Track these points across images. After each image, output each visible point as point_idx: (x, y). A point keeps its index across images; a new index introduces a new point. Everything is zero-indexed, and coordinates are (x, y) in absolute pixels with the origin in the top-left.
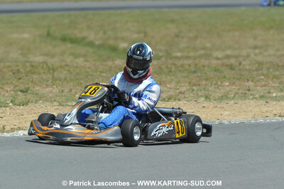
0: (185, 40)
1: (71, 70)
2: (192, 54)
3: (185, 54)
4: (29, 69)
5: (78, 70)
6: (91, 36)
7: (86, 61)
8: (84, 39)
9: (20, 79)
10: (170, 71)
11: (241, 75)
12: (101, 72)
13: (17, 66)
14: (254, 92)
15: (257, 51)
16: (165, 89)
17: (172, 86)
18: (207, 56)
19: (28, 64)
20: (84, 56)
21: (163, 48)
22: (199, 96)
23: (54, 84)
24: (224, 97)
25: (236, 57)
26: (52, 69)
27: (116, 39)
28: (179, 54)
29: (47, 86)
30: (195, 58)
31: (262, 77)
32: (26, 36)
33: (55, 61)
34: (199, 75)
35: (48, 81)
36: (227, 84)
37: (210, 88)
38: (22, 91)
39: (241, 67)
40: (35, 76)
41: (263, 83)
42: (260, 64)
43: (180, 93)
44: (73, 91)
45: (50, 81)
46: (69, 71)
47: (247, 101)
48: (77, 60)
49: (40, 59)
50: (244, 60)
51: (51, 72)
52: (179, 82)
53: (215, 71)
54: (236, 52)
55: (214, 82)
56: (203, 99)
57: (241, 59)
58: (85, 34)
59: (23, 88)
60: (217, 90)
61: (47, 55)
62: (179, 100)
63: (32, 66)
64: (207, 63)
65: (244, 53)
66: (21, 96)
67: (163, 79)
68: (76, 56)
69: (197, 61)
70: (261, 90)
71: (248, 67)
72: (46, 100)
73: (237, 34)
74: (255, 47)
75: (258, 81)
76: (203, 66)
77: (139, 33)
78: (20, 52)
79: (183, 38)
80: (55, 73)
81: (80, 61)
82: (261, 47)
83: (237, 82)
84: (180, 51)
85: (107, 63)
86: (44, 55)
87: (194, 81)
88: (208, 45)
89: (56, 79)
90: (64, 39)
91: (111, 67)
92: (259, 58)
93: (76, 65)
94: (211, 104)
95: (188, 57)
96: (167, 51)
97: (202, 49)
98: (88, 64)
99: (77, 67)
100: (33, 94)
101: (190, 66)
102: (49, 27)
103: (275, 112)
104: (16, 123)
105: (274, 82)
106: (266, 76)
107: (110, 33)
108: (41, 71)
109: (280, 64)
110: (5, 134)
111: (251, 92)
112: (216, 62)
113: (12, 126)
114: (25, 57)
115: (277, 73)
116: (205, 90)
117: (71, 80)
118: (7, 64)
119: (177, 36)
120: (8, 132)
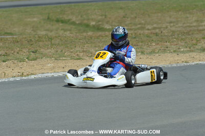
0: (129, 19)
1: (62, 39)
2: (133, 27)
3: (130, 28)
4: (37, 39)
6: (74, 19)
7: (71, 33)
8: (69, 20)
9: (31, 45)
11: (163, 39)
12: (80, 39)
13: (30, 37)
14: (170, 49)
15: (172, 24)
18: (142, 28)
19: (37, 36)
20: (70, 30)
23: (52, 48)
24: (153, 52)
25: (160, 28)
26: (51, 39)
27: (88, 20)
29: (48, 48)
30: (135, 30)
31: (175, 40)
32: (35, 19)
33: (52, 34)
34: (137, 39)
35: (48, 46)
36: (154, 44)
37: (144, 47)
38: (33, 52)
39: (162, 34)
40: (41, 43)
41: (175, 43)
42: (173, 32)
44: (63, 51)
45: (50, 45)
46: (61, 39)
47: (166, 54)
48: (65, 33)
49: (44, 33)
50: (164, 30)
53: (147, 37)
54: (159, 26)
55: (147, 44)
57: (162, 29)
58: (70, 17)
59: (33, 50)
60: (148, 48)
61: (48, 30)
63: (39, 37)
64: (142, 32)
65: (164, 26)
66: (33, 55)
68: (65, 30)
69: (136, 32)
70: (174, 47)
71: (166, 34)
72: (47, 57)
73: (160, 14)
74: (171, 22)
75: (173, 42)
76: (140, 34)
77: (102, 16)
78: (32, 29)
79: (128, 18)
80: (52, 41)
81: (68, 33)
82: (174, 22)
83: (160, 43)
85: (83, 34)
86: (46, 30)
87: (135, 43)
88: (143, 22)
89: (53, 45)
90: (58, 21)
91: (85, 37)
92: (173, 29)
94: (145, 57)
95: (131, 30)
97: (140, 24)
99: (65, 37)
100: (40, 53)
101: (132, 34)
102: (49, 14)
103: (183, 60)
104: (30, 70)
105: (182, 43)
106: (177, 39)
107: (85, 16)
108: (44, 40)
109: (185, 32)
110: (24, 78)
111: (168, 49)
112: (147, 31)
113: (28, 73)
114: (35, 32)
115: (184, 37)
116: (141, 48)
117: (62, 45)
118: (24, 36)
119: (124, 17)
120: (25, 76)
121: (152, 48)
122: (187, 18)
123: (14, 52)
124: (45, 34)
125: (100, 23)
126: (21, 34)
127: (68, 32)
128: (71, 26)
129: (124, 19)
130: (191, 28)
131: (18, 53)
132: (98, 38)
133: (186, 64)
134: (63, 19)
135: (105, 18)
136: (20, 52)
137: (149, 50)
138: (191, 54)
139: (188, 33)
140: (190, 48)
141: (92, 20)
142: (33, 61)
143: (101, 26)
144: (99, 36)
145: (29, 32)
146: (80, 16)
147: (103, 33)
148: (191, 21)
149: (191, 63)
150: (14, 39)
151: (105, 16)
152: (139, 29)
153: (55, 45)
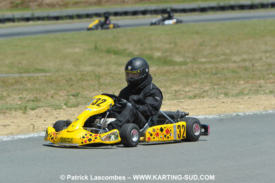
0: (208, 48)
1: (114, 76)
2: (214, 59)
3: (208, 60)
4: (79, 77)
5: (119, 77)
6: (131, 49)
8: (125, 50)
9: (72, 85)
10: (195, 74)
11: (254, 75)
13: (70, 75)
14: (265, 89)
15: (268, 55)
16: (191, 88)
17: (197, 86)
18: (227, 61)
19: (78, 73)
21: (190, 55)
22: (219, 94)
23: (100, 89)
24: (241, 93)
25: (250, 60)
26: (98, 77)
27: (151, 49)
28: (203, 60)
29: (94, 90)
30: (216, 62)
31: (271, 76)
32: (77, 50)
33: (102, 70)
34: (219, 76)
35: (94, 86)
36: (242, 82)
37: (229, 87)
38: (73, 96)
39: (254, 68)
40: (84, 83)
41: (272, 81)
42: (269, 65)
43: (204, 91)
45: (97, 86)
46: (112, 77)
47: (259, 96)
48: (119, 68)
49: (89, 69)
50: (257, 62)
51: (97, 78)
52: (202, 83)
53: (233, 72)
54: (251, 57)
55: (232, 82)
56: (223, 95)
57: (254, 62)
58: (126, 46)
59: (74, 93)
60: (234, 88)
61: (95, 65)
62: (203, 97)
63: (82, 75)
64: (226, 66)
65: (257, 56)
66: (73, 100)
67: (190, 81)
68: (119, 65)
69: (217, 65)
70: (270, 86)
71: (259, 68)
73: (251, 41)
74: (266, 52)
75: (268, 79)
76: (223, 69)
77: (170, 43)
78: (72, 64)
79: (206, 46)
80: (101, 80)
82: (271, 51)
83: (251, 81)
84: (204, 57)
87: (215, 81)
88: (228, 51)
89: (102, 85)
90: (109, 52)
92: (270, 61)
93: (118, 72)
94: (229, 100)
95: (210, 62)
96: (193, 58)
97: (223, 54)
99: (119, 74)
100: (83, 97)
101: (211, 69)
102: (96, 42)
107: (146, 45)
108: (89, 78)
111: (262, 89)
112: (233, 64)
114: (77, 67)
116: (224, 88)
117: (114, 85)
118: (61, 74)
119: (201, 45)
121: (239, 88)
123: (47, 96)
125: (168, 54)
126: (58, 71)
129: (201, 48)
131: (52, 97)
132: (164, 74)
134: (116, 49)
135: (175, 46)
136: (55, 97)
137: (236, 92)
141: (157, 49)
142: (73, 109)
143: (169, 58)
144: (167, 72)
145: (69, 67)
146: (139, 44)
147: (171, 68)
150: (47, 78)
151: (176, 44)
152: (222, 61)
153: (105, 85)
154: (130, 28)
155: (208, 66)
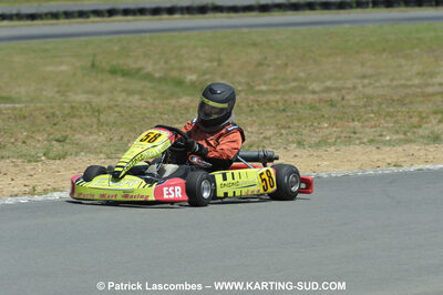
0: (271, 69)
1: (123, 111)
2: (281, 87)
3: (272, 88)
4: (66, 112)
5: (131, 111)
6: (149, 67)
7: (142, 99)
8: (139, 70)
9: (55, 124)
10: (252, 111)
11: (345, 113)
12: (161, 113)
13: (52, 107)
14: (361, 136)
15: (366, 81)
17: (254, 129)
18: (301, 89)
19: (66, 105)
20: (141, 93)
21: (243, 80)
22: (288, 142)
23: (99, 131)
24: (323, 143)
25: (339, 90)
26: (97, 111)
27: (181, 69)
28: (264, 88)
29: (91, 133)
30: (285, 92)
31: (372, 115)
32: (63, 68)
33: (102, 101)
34: (289, 114)
35: (91, 127)
36: (326, 125)
37: (304, 132)
38: (58, 141)
39: (344, 103)
40: (75, 120)
41: (373, 123)
42: (369, 97)
43: (265, 138)
44: (125, 139)
45: (95, 126)
46: (119, 113)
47: (352, 147)
48: (130, 99)
49: (82, 98)
50: (348, 93)
51: (96, 114)
52: (263, 124)
53: (311, 108)
54: (339, 84)
55: (309, 124)
56: (294, 145)
57: (344, 92)
58: (141, 63)
59: (58, 136)
60: (313, 134)
61: (92, 92)
63: (72, 107)
64: (299, 98)
65: (349, 84)
66: (57, 147)
68: (130, 93)
69: (286, 97)
70: (370, 132)
71: (353, 103)
72: (90, 152)
73: (339, 59)
75: (367, 120)
76: (295, 103)
77: (211, 61)
78: (55, 89)
79: (269, 66)
80: (101, 116)
81: (135, 99)
82: (371, 76)
83: (339, 123)
84: (265, 83)
86: (85, 92)
87: (283, 122)
88: (302, 74)
89: (103, 125)
90: (114, 71)
91: (174, 107)
92: (369, 91)
93: (128, 104)
94: (305, 152)
95: (275, 92)
96: (248, 84)
97: (295, 80)
98: (144, 104)
99: (129, 107)
100: (73, 144)
101: (277, 102)
102: (94, 55)
103: (389, 161)
104: (50, 182)
105: (387, 122)
106: (378, 114)
107: (173, 61)
108: (83, 114)
109: (395, 98)
110: (36, 198)
111: (358, 135)
112: (311, 96)
113: (45, 187)
114: (63, 95)
115: (392, 110)
116: (297, 133)
117: (122, 125)
118: (38, 105)
119: (260, 64)
120: (39, 194)
121: (321, 134)
122: (400, 66)
123: (16, 140)
124: (84, 100)
125: (207, 77)
126: (32, 101)
127: (137, 97)
128: (143, 83)
129: (260, 68)
130: (407, 91)
131: (24, 142)
133: (395, 170)
134: (125, 67)
135: (219, 65)
136: (28, 141)
137: (315, 140)
138: (406, 147)
139: (401, 101)
140: (405, 134)
141: (191, 70)
142: (58, 161)
145: (50, 95)
146: (163, 61)
148: (409, 73)
149: (406, 168)
150: (17, 112)
151: (220, 62)
152: (292, 90)
153: (107, 125)
154: (148, 35)
155: (271, 97)
